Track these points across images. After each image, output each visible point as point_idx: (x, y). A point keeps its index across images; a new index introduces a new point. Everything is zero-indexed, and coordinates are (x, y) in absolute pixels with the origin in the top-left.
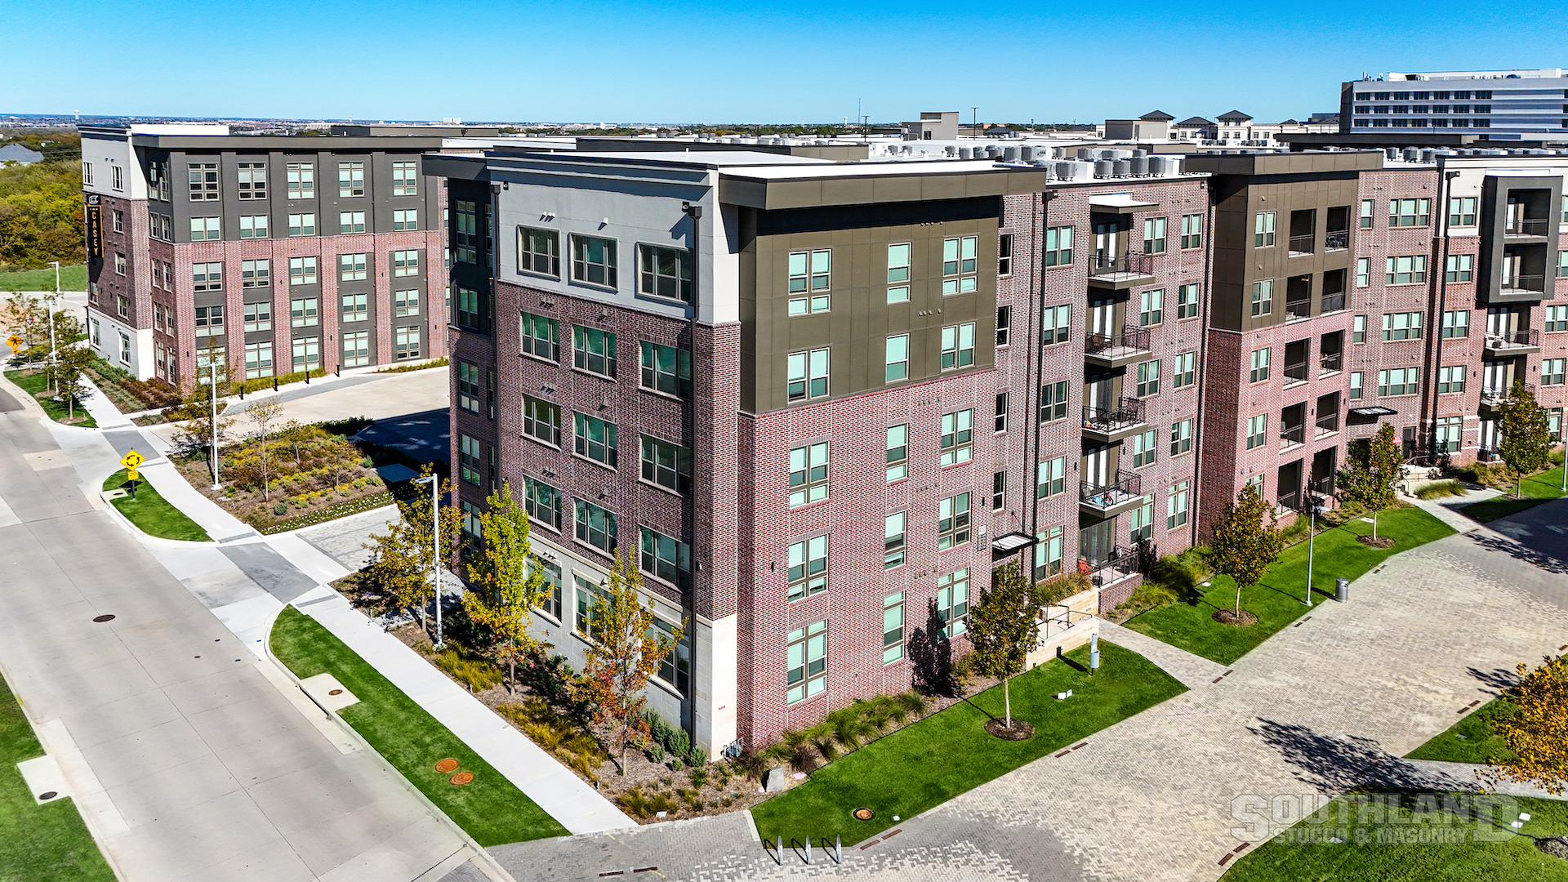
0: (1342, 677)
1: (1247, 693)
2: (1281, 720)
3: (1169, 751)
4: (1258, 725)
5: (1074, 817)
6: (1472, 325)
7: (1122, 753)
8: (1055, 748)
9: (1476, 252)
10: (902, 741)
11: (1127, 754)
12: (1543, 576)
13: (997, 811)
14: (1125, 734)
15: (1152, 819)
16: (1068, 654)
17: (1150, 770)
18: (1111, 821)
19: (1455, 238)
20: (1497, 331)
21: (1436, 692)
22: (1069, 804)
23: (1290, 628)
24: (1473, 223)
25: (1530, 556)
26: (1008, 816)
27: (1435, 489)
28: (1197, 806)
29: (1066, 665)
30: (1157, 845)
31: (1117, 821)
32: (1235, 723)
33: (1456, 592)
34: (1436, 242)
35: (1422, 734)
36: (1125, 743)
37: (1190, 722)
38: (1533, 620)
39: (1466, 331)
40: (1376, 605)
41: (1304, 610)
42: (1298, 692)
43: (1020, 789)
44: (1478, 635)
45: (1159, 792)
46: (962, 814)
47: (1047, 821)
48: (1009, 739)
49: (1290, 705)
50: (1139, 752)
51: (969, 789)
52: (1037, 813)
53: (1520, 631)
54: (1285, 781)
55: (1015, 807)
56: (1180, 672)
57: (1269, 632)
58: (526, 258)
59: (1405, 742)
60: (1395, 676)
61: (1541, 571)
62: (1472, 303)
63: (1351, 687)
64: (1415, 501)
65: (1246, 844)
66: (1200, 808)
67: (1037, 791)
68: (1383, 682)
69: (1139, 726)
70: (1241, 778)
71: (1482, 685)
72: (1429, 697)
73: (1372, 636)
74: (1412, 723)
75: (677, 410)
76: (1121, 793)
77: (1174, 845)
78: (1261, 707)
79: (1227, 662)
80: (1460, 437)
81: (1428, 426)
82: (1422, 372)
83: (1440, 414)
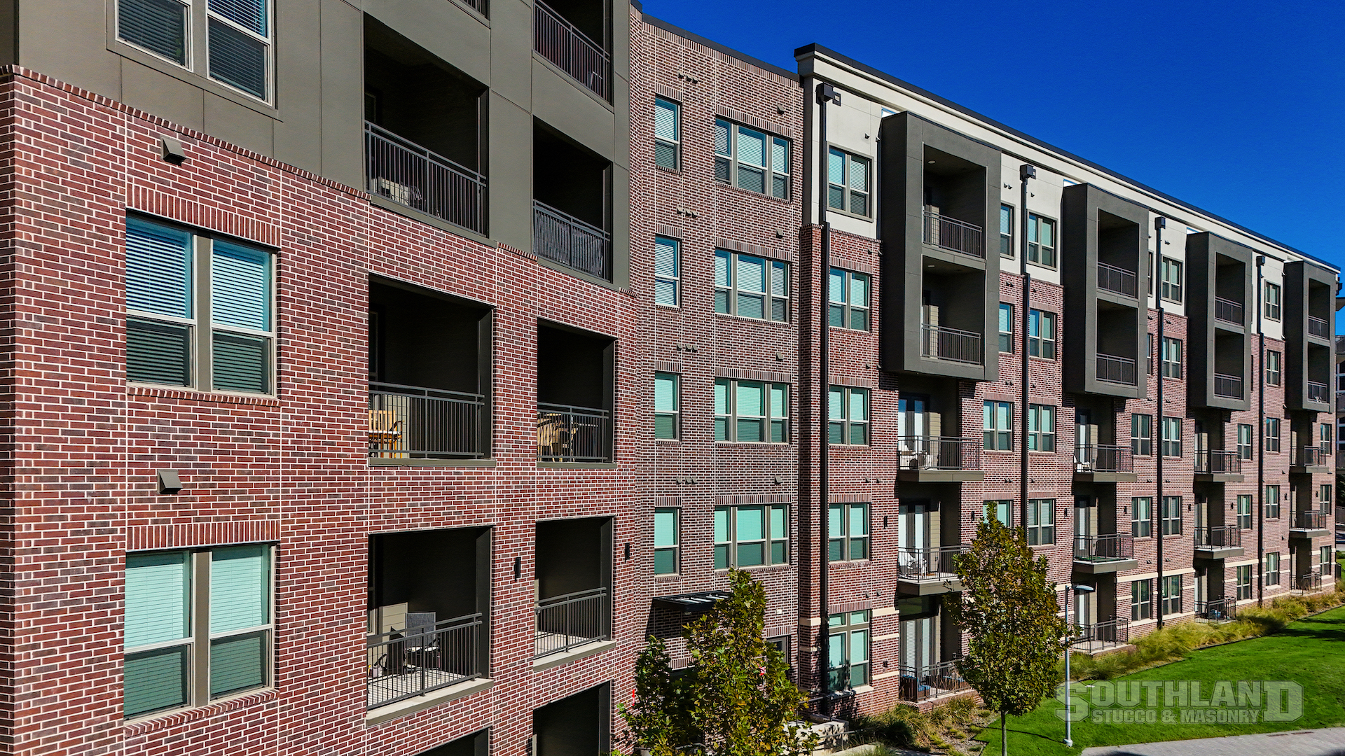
6: (876, 420)
19: (839, 234)
20: (911, 442)
24: (866, 211)
34: (805, 234)
39: (866, 433)
62: (874, 376)
80: (869, 654)
81: (815, 633)
82: (795, 514)
83: (832, 607)
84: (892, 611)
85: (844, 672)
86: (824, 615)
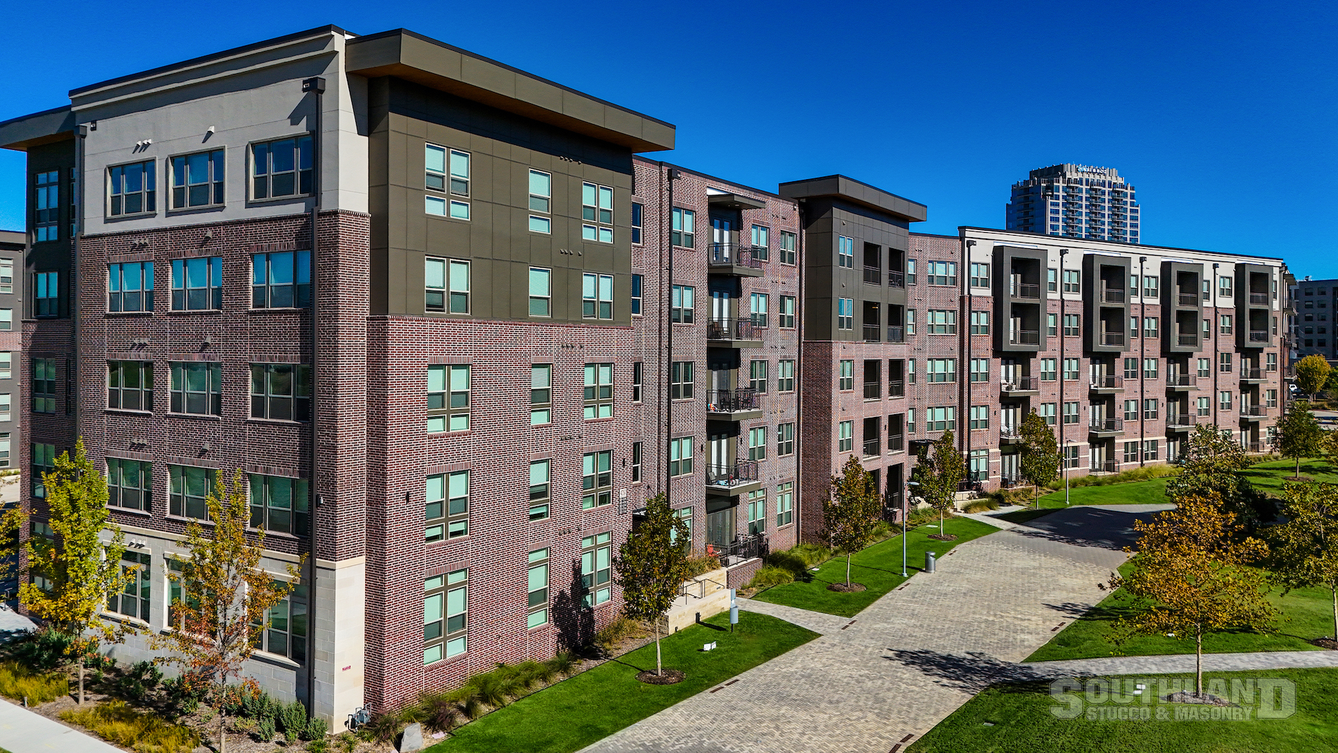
0: (950, 617)
1: (874, 634)
2: (908, 648)
3: (817, 678)
4: (891, 654)
5: (741, 735)
6: (991, 371)
7: (774, 684)
8: (708, 686)
9: (991, 310)
10: (551, 696)
11: (779, 684)
12: (1076, 549)
13: (660, 739)
14: (773, 670)
15: (816, 727)
16: (705, 620)
17: (804, 693)
18: (777, 734)
19: (976, 297)
20: (1007, 379)
21: (1029, 620)
22: (733, 726)
23: (896, 590)
24: (987, 285)
25: (1062, 539)
26: (672, 741)
27: (976, 505)
28: (857, 713)
29: (705, 628)
30: (827, 746)
31: (783, 732)
32: (870, 654)
33: (1016, 561)
34: (962, 299)
35: (1030, 646)
36: (774, 676)
37: (830, 657)
38: (1082, 573)
39: (987, 376)
40: (959, 573)
41: (902, 580)
42: (917, 629)
43: (681, 720)
44: (1045, 584)
45: (817, 707)
46: (624, 745)
47: (713, 740)
48: (662, 684)
49: (913, 638)
50: (789, 681)
51: (628, 725)
52: (701, 736)
53: (1075, 580)
54: (929, 688)
55: (678, 733)
56: (811, 625)
57: (879, 594)
58: (116, 201)
59: (1018, 653)
60: (992, 613)
61: (1072, 546)
62: (990, 353)
63: (959, 623)
64: (963, 514)
65: (910, 736)
66: (860, 714)
67: (697, 719)
68: (985, 617)
69: (785, 663)
70: (889, 690)
71: (1063, 613)
72: (1026, 623)
73: (963, 591)
74: (1018, 641)
75: (295, 323)
76: (782, 712)
77: (843, 744)
78: (890, 641)
79: (850, 616)
80: (988, 467)
81: (965, 457)
82: (958, 410)
83: (973, 446)
84: (998, 450)
85: (977, 473)
86: (969, 450)
